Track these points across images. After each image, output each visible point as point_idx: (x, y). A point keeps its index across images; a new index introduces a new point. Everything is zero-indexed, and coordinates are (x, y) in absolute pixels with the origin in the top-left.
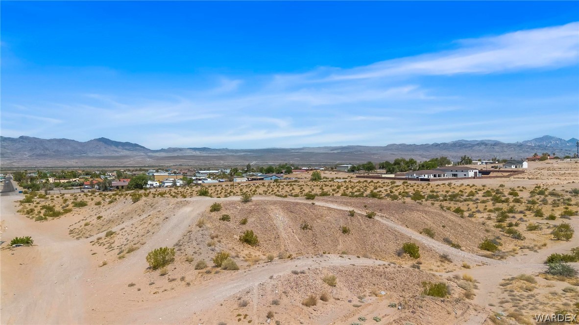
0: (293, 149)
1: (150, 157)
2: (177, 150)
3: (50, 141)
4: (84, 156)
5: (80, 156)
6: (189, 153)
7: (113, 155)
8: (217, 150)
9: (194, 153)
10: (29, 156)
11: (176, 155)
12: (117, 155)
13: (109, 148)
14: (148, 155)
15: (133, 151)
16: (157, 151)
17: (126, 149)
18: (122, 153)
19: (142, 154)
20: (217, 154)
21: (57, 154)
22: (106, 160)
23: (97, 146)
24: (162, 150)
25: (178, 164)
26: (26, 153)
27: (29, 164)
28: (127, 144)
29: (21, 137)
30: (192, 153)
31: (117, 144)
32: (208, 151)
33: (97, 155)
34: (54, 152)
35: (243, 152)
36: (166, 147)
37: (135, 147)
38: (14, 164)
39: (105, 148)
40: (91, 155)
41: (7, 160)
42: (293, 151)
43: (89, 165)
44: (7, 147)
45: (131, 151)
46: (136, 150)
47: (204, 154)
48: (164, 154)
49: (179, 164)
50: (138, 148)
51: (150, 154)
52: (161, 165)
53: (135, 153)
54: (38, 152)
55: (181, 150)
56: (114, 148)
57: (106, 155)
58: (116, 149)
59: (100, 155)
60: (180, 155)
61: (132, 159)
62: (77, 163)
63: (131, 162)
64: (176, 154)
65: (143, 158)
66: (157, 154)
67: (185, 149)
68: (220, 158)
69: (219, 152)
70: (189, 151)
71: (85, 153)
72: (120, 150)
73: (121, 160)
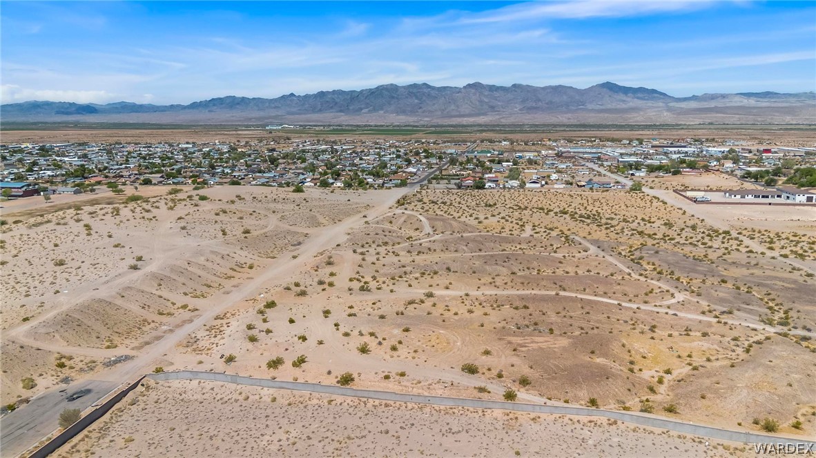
1: (670, 110)
2: (718, 97)
3: (544, 89)
4: (581, 109)
5: (575, 108)
6: (735, 102)
7: (618, 107)
8: (790, 95)
9: (746, 102)
10: (520, 110)
11: (713, 106)
12: (624, 106)
13: (615, 96)
14: (668, 106)
15: (647, 100)
16: (685, 99)
17: (638, 98)
18: (631, 104)
19: (661, 104)
20: (787, 102)
21: (551, 107)
22: (606, 115)
23: (600, 94)
24: (694, 98)
25: (708, 121)
26: (517, 105)
27: (517, 120)
28: (641, 90)
29: (514, 85)
30: (742, 102)
31: (626, 90)
32: (773, 98)
33: (598, 107)
34: (547, 104)
36: (699, 94)
37: (652, 94)
38: (502, 120)
39: (610, 96)
40: (590, 106)
41: (497, 114)
43: (582, 122)
44: (498, 99)
45: (645, 100)
46: (653, 98)
47: (764, 103)
48: (693, 105)
49: (710, 121)
50: (656, 95)
51: (671, 104)
52: (683, 123)
53: (650, 103)
54: (530, 104)
55: (723, 96)
56: (622, 96)
57: (609, 106)
58: (625, 98)
59: (601, 107)
60: (720, 105)
61: (641, 113)
62: (569, 119)
63: (638, 119)
64: (713, 104)
65: (659, 111)
66: (683, 105)
67: (731, 94)
68: (790, 111)
69: (792, 99)
70: (737, 99)
71: (583, 105)
72: (629, 99)
73: (626, 116)
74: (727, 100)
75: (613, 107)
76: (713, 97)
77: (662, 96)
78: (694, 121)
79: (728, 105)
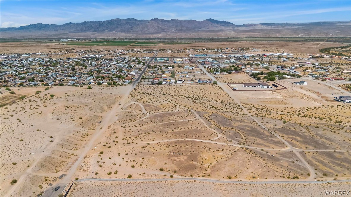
0: (340, 23)
1: (234, 30)
2: (252, 25)
3: (185, 21)
4: (200, 30)
5: (197, 30)
7: (215, 29)
8: (279, 24)
10: (175, 31)
11: (251, 29)
12: (217, 29)
13: (213, 25)
15: (226, 26)
16: (241, 26)
17: (222, 25)
18: (220, 28)
19: (231, 28)
20: (278, 27)
21: (188, 30)
22: (210, 33)
23: (207, 24)
24: (244, 25)
25: (248, 36)
26: (174, 29)
27: (174, 36)
28: (224, 22)
29: (172, 20)
30: (261, 27)
31: (218, 22)
32: (273, 25)
34: (186, 28)
35: (298, 26)
36: (246, 24)
37: (228, 24)
38: (167, 36)
39: (211, 25)
40: (203, 29)
41: (165, 33)
42: (339, 24)
43: (200, 37)
44: (165, 26)
45: (225, 26)
46: (228, 26)
47: (269, 28)
48: (244, 28)
49: (249, 36)
51: (235, 28)
52: (239, 37)
53: (227, 28)
54: (179, 28)
55: (254, 25)
56: (216, 25)
57: (211, 29)
58: (217, 26)
59: (208, 29)
60: (253, 29)
61: (224, 32)
62: (195, 35)
64: (250, 28)
65: (230, 31)
66: (240, 28)
67: (257, 24)
68: (278, 31)
69: (280, 26)
70: (259, 26)
71: (200, 29)
72: (219, 26)
73: (217, 34)
74: (256, 27)
75: (213, 30)
76: (251, 25)
77: (231, 25)
78: (243, 36)
79: (256, 29)
